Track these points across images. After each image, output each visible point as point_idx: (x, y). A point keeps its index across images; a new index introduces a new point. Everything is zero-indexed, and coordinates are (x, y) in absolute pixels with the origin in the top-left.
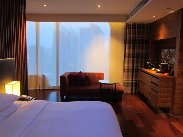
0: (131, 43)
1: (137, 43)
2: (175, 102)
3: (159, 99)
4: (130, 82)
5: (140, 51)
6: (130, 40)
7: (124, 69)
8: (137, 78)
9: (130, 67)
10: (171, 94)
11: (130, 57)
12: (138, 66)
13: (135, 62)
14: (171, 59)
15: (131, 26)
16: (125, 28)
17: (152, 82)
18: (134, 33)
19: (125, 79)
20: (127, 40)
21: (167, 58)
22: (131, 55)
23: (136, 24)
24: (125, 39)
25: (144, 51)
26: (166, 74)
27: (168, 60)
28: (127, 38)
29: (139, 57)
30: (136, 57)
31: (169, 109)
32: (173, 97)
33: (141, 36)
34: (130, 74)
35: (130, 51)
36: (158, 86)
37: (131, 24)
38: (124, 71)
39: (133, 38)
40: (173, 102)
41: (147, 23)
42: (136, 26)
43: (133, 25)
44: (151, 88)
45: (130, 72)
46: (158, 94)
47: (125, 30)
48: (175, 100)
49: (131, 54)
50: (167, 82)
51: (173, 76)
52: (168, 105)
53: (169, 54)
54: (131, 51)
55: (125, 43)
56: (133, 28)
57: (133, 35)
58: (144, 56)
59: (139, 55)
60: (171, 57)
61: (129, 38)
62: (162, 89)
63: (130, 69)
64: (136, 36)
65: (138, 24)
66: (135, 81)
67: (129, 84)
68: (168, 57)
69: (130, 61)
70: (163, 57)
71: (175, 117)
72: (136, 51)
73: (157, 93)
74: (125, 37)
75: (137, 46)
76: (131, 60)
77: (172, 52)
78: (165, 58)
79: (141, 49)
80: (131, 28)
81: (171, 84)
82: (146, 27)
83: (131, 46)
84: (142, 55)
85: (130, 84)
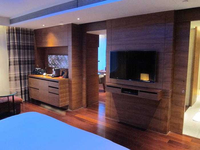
0: (16, 49)
1: (22, 49)
2: (73, 99)
3: (60, 100)
4: (19, 91)
5: (26, 57)
6: (14, 46)
7: (10, 78)
8: (25, 86)
9: (16, 75)
10: (68, 93)
11: (16, 64)
12: (25, 73)
13: (22, 69)
14: (60, 64)
15: (14, 30)
16: (7, 33)
17: (49, 86)
18: (18, 39)
19: (12, 89)
20: (11, 45)
21: (55, 64)
22: (17, 62)
23: (19, 29)
24: (8, 44)
25: (30, 57)
26: (61, 78)
27: (57, 65)
28: (11, 44)
29: (25, 64)
30: (23, 64)
31: (67, 106)
32: (70, 96)
33: (26, 42)
34: (18, 82)
35: (15, 58)
36: (58, 88)
37: (14, 29)
38: (10, 80)
39: (18, 44)
40: (70, 100)
41: (31, 29)
42: (19, 31)
43: (16, 30)
44: (49, 92)
45: (18, 80)
46: (59, 96)
47: (8, 34)
48: (73, 97)
49: (17, 60)
50: (64, 84)
51: (68, 78)
52: (67, 103)
53: (58, 59)
54: (17, 57)
55: (9, 49)
56: (16, 33)
57: (17, 40)
58: (30, 62)
59: (25, 61)
60: (60, 62)
61: (13, 44)
62: (62, 90)
63: (17, 77)
64: (21, 42)
65: (21, 29)
66: (24, 89)
67: (18, 94)
68: (57, 62)
69: (16, 69)
70: (50, 63)
71: (74, 111)
72: (21, 57)
73: (58, 94)
74: (8, 42)
75: (22, 52)
76: (17, 67)
77: (60, 58)
78: (53, 63)
79: (26, 55)
80: (14, 33)
81: (67, 85)
82: (29, 32)
83: (16, 53)
84: (28, 61)
85: (19, 92)
